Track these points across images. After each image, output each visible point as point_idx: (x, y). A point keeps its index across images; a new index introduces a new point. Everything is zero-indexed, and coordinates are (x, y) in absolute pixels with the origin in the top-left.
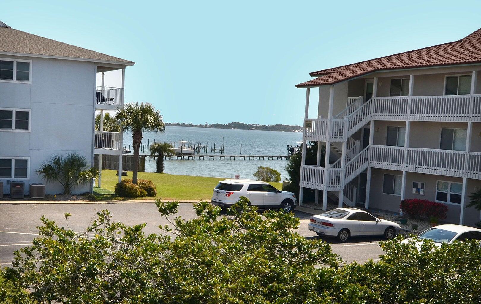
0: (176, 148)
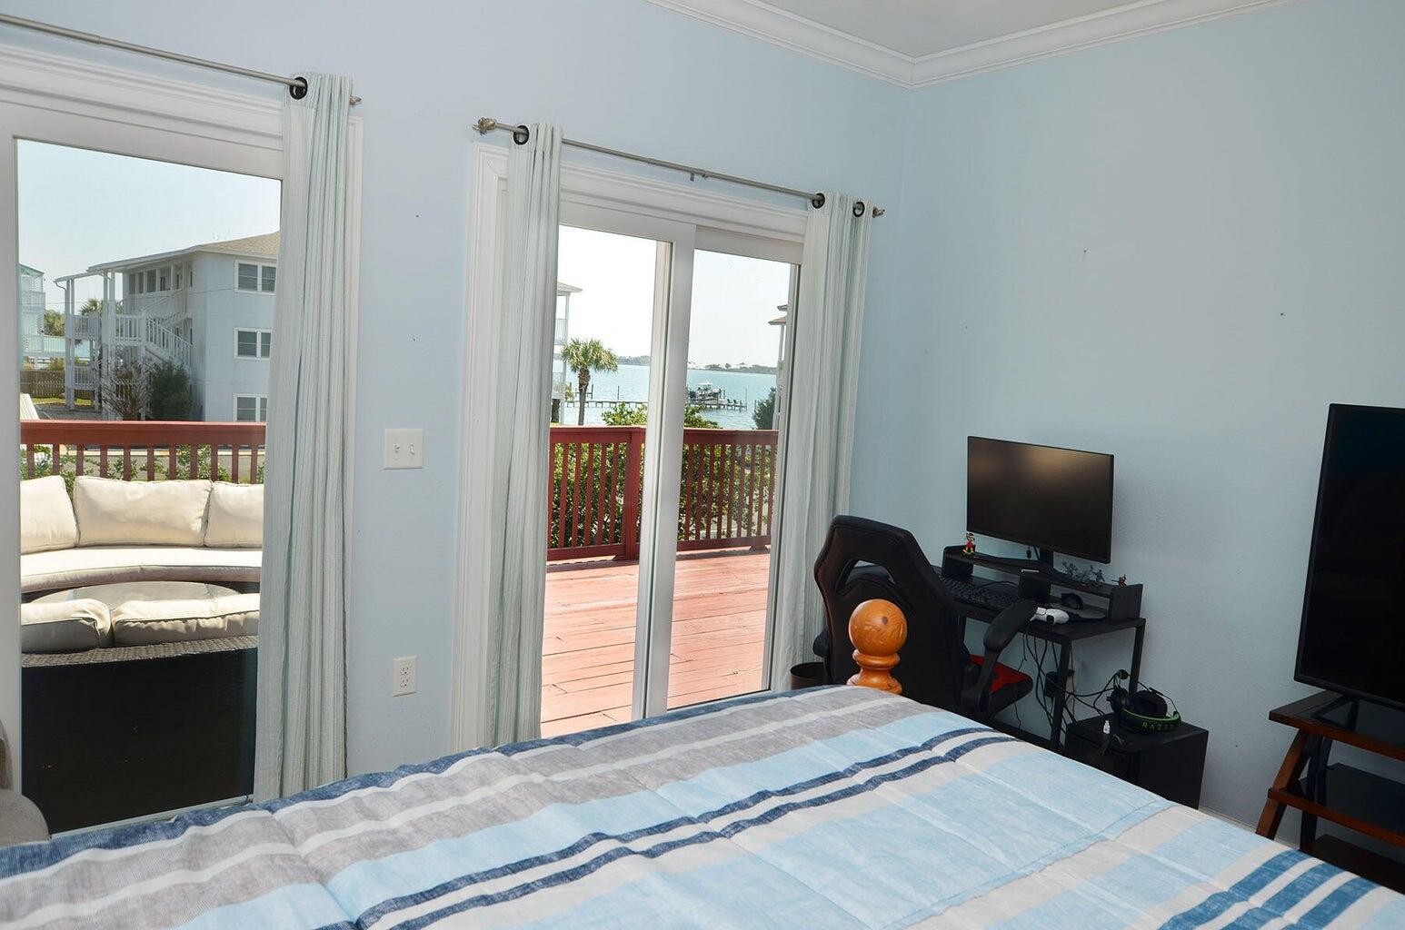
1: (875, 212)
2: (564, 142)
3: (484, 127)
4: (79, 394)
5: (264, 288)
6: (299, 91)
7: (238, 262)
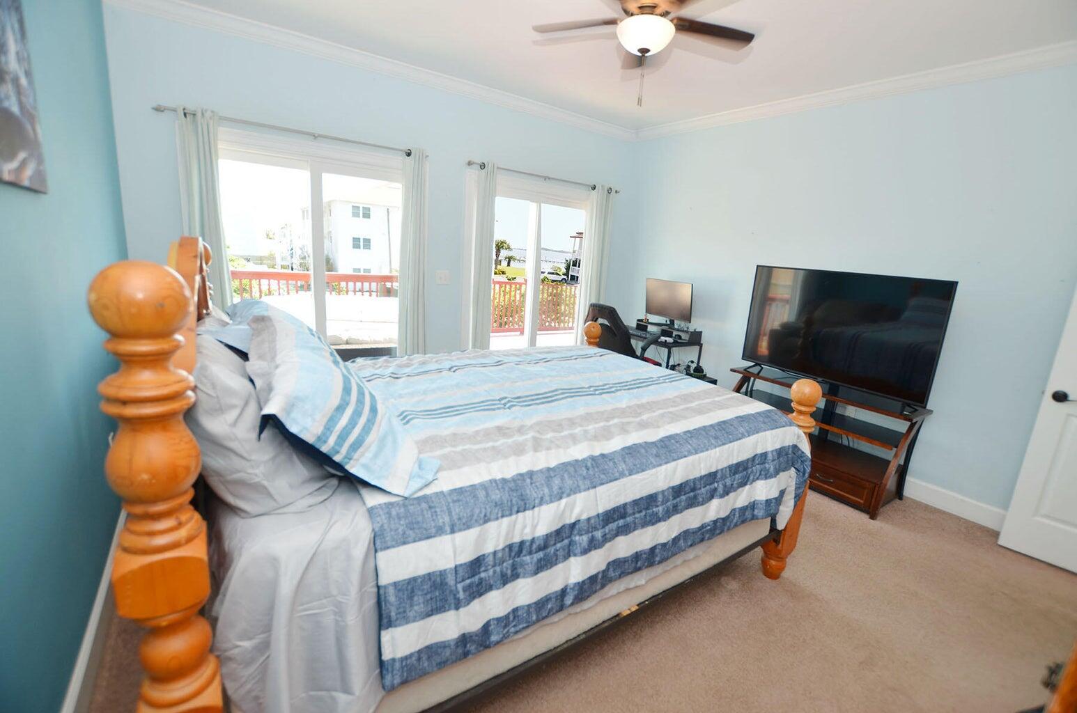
0: (518, 258)
1: (616, 192)
2: (498, 168)
3: (470, 163)
4: (282, 267)
5: (364, 217)
6: (409, 154)
7: (351, 205)
